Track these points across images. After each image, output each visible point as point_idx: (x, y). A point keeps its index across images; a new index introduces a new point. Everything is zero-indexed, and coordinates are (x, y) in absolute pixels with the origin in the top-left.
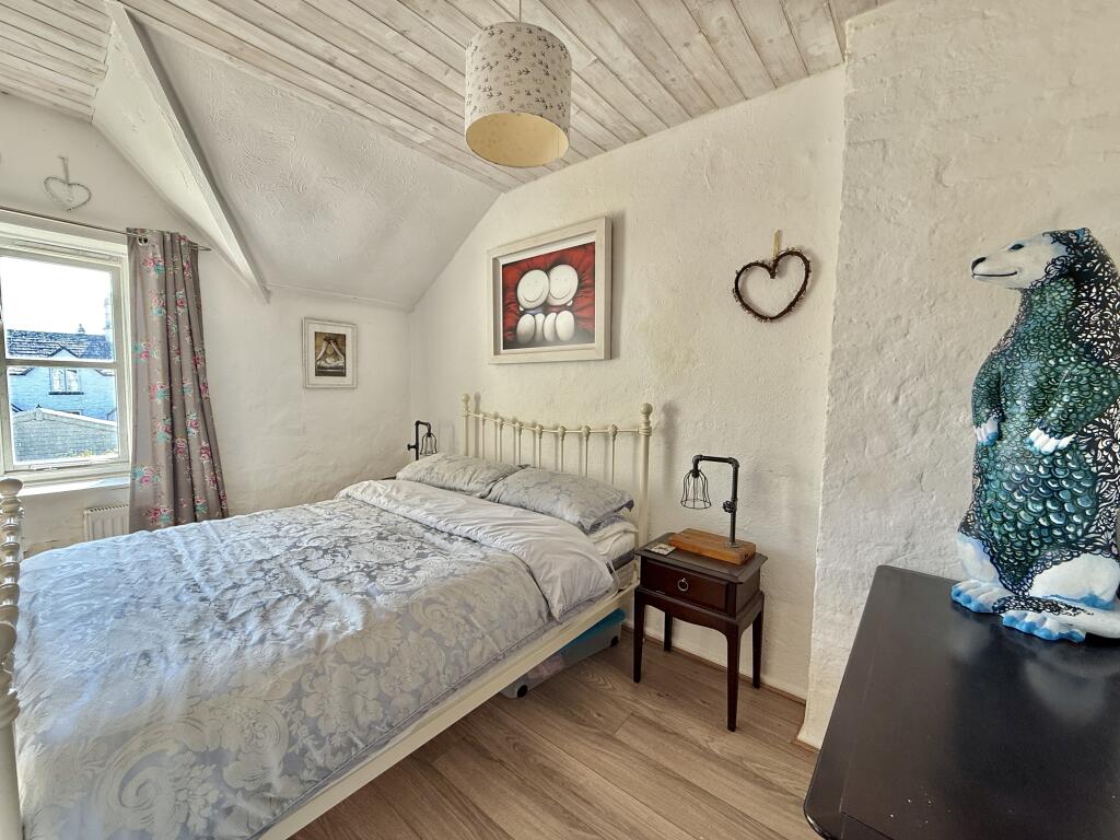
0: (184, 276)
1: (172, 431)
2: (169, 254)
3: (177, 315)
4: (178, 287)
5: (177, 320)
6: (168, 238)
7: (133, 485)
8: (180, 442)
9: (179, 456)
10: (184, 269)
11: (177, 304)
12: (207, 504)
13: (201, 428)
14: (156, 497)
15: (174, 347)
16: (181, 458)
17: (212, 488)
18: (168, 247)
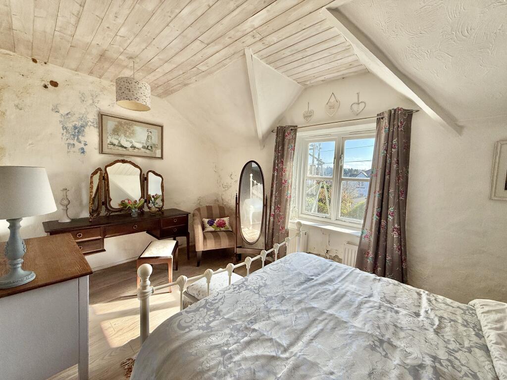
0: (398, 130)
1: (380, 215)
2: (392, 121)
3: (391, 153)
4: (394, 137)
5: (391, 156)
6: (393, 112)
7: (361, 237)
8: (383, 222)
9: (381, 229)
10: (398, 126)
11: (392, 147)
12: (392, 260)
13: (396, 217)
14: (369, 247)
15: (387, 171)
16: (382, 231)
17: (397, 252)
18: (392, 117)
